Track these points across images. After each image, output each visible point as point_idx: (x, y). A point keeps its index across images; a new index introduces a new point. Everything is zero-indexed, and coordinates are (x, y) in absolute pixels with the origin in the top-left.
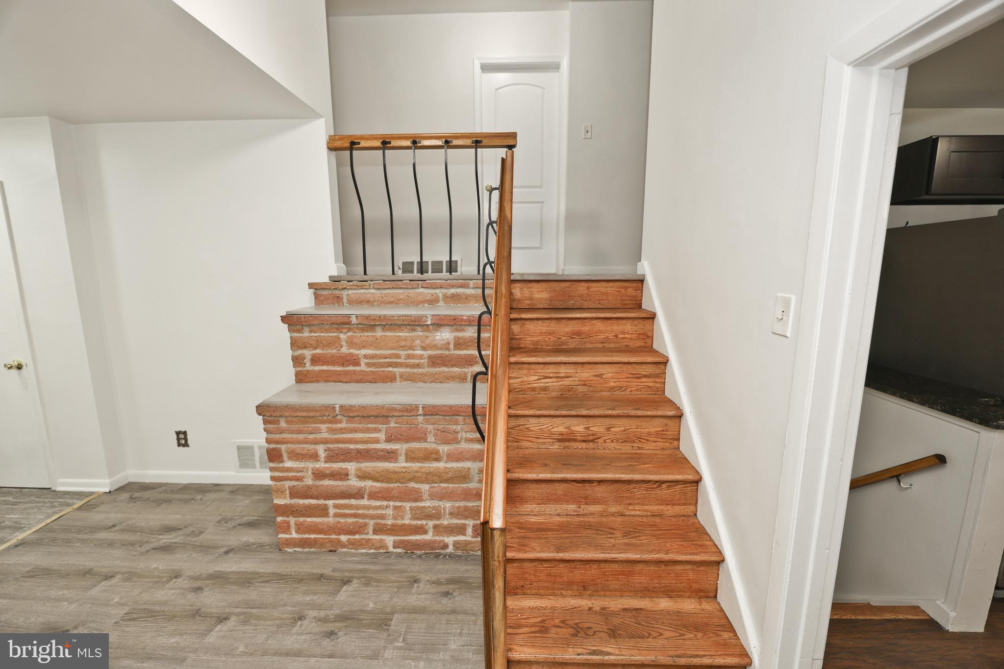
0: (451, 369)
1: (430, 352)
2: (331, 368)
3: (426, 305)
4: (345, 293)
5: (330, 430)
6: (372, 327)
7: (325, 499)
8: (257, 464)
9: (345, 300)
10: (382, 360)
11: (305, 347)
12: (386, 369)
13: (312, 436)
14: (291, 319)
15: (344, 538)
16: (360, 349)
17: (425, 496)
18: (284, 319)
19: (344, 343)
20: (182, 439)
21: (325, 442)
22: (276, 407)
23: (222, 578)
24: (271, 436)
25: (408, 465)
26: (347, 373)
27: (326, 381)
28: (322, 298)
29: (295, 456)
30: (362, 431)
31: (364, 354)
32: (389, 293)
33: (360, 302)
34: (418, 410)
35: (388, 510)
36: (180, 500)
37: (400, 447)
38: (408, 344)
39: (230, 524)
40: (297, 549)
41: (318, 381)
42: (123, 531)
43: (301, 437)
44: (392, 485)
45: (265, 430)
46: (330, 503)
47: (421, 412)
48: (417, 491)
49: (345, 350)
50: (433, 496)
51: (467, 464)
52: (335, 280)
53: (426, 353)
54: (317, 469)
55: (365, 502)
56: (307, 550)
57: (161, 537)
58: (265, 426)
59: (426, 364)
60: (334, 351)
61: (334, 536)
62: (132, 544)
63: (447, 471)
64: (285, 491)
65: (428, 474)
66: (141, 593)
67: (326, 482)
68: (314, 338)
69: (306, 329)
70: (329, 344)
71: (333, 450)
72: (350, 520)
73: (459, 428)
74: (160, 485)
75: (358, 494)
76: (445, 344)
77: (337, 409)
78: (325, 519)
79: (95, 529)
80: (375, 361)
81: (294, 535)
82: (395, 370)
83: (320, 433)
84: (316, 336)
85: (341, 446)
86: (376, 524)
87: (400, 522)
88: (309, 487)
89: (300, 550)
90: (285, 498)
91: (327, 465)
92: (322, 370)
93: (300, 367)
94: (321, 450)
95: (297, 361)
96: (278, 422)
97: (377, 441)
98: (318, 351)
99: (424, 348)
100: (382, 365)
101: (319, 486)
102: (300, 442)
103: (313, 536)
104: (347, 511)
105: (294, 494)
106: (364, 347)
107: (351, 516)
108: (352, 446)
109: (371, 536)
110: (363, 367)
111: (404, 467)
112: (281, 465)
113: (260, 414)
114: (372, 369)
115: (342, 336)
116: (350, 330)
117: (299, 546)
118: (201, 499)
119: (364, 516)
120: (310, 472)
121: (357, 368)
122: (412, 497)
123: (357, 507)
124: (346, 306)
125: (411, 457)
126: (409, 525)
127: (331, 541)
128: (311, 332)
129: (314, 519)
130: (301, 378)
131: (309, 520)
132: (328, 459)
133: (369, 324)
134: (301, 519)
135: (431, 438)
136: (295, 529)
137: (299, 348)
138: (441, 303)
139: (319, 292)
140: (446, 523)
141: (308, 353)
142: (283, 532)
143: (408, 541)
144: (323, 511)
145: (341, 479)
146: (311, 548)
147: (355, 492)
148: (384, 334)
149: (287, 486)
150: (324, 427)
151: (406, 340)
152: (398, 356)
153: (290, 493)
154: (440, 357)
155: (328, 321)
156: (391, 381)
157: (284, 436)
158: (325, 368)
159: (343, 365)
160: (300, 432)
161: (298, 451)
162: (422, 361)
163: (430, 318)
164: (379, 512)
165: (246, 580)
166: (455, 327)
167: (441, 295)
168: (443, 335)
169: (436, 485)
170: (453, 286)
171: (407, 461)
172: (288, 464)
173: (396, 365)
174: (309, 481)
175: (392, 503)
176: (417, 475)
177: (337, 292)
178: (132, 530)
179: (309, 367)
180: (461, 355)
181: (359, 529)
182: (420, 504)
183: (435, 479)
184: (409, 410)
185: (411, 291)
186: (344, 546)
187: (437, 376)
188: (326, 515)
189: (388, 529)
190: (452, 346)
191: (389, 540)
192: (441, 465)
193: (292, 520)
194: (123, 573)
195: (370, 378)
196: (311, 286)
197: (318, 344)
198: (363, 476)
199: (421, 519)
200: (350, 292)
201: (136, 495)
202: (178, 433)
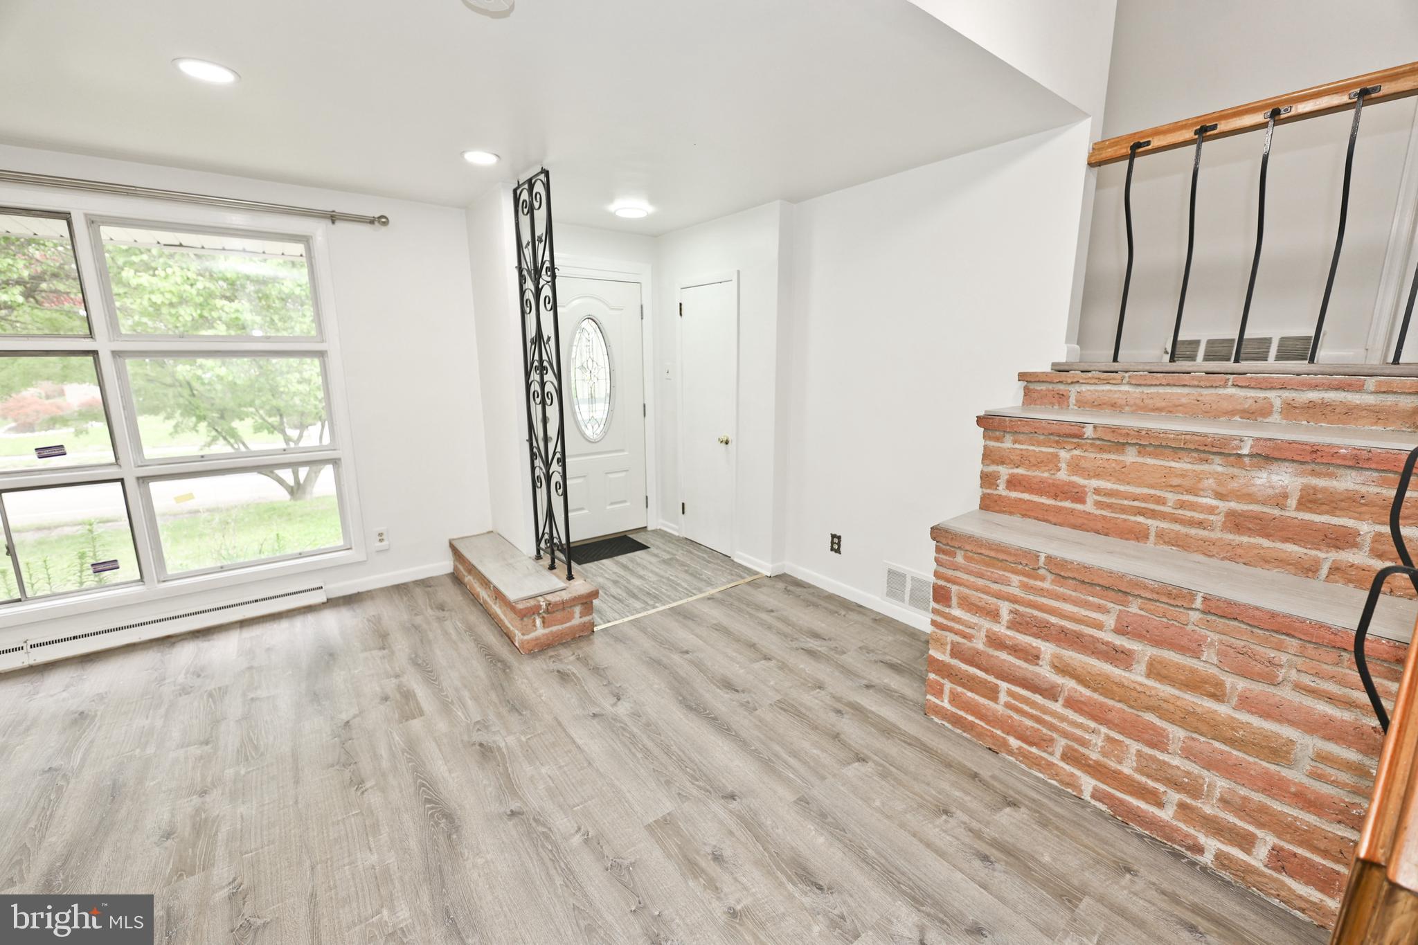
0: (1279, 545)
1: (1233, 505)
2: (1035, 498)
3: (1237, 418)
4: (1074, 390)
5: (1024, 586)
6: (1120, 447)
7: (997, 677)
8: (907, 597)
9: (1072, 400)
10: (1126, 502)
11: (1003, 463)
12: (1132, 518)
13: (996, 587)
14: (991, 421)
15: (1014, 742)
16: (1089, 477)
17: (1174, 747)
18: (981, 421)
19: (1063, 465)
20: (836, 543)
21: (1013, 600)
22: (956, 535)
23: (861, 712)
24: (942, 570)
25: (1151, 683)
26: (1059, 510)
27: (1024, 516)
28: (1035, 395)
29: (966, 604)
30: (1075, 602)
31: (1095, 486)
32: (1158, 393)
33: (1097, 405)
34: (1193, 600)
35: (1097, 739)
36: (826, 608)
37: (1143, 651)
38: (1187, 483)
39: (872, 657)
40: (946, 724)
41: (1011, 513)
42: (778, 619)
43: (980, 582)
44: (1111, 702)
45: (936, 560)
46: (1004, 686)
47: (1198, 603)
48: (1160, 733)
49: (1063, 475)
50: (1189, 753)
51: (1287, 732)
52: (1060, 369)
53: (1223, 506)
54: (994, 633)
55: (1058, 707)
56: (959, 731)
57: (808, 639)
58: (937, 555)
59: (1219, 524)
60: (1046, 475)
61: (999, 732)
62: (786, 636)
63: (1234, 725)
64: (946, 644)
65: (1188, 712)
66: (790, 688)
67: (1003, 656)
68: (1018, 452)
69: (1009, 438)
70: (1039, 463)
71: (1022, 615)
72: (1029, 723)
73: (1284, 658)
74: (809, 586)
75: (1050, 692)
76: (1276, 496)
77: (1042, 559)
78: (991, 704)
79: (758, 608)
80: (1113, 500)
81: (946, 704)
82: (1149, 522)
83: (1009, 585)
84: (1021, 450)
85: (1036, 613)
86: (1068, 747)
87: (1113, 764)
88: (978, 652)
89: (950, 726)
90: (944, 653)
91: (1009, 633)
92: (1020, 499)
93: (989, 488)
94: (1005, 608)
95: (987, 479)
96: (954, 555)
97: (1099, 626)
98: (1020, 471)
99: (1220, 496)
100: (1124, 510)
101: (992, 656)
102: (977, 590)
103: (970, 718)
104: (1026, 708)
105: (956, 652)
106: (1097, 476)
107: (1032, 717)
108: (1053, 620)
109: (1056, 760)
110: (1089, 507)
111: (1141, 684)
112: (947, 610)
113: (934, 539)
114: (1104, 513)
115: (1064, 454)
116: (1078, 446)
117: (949, 722)
118: (844, 616)
119: (1052, 727)
120: (983, 634)
121: (1079, 507)
122: (1146, 736)
123: (1045, 710)
124: (1072, 409)
125: (1156, 670)
126: (1128, 777)
127: (993, 736)
128: (1015, 442)
129: (977, 697)
130: (988, 504)
131: (969, 694)
132: (1013, 625)
133: (1116, 441)
134: (960, 689)
135: (1210, 655)
136: (950, 697)
137: (994, 462)
138: (1276, 418)
139: (1032, 386)
140: (1208, 810)
141: (1004, 472)
142: (933, 695)
143: (1121, 801)
144: (993, 693)
145: (1026, 660)
146: (964, 732)
147: (1045, 686)
148: (1140, 460)
149: (949, 640)
150: (1016, 579)
151: (1183, 476)
152: (1161, 501)
153: (952, 650)
154: (1258, 518)
155: (1044, 428)
156: (1137, 539)
157: (958, 574)
158: (1026, 496)
159: (1055, 497)
160: (981, 576)
161: (973, 600)
162: (1212, 518)
163: (1250, 442)
164: (1079, 732)
165: (888, 730)
166: (1309, 467)
167: (1277, 404)
168: (1275, 478)
169: (1202, 739)
170: (1315, 387)
171: (1148, 676)
172: (957, 612)
173: (1153, 514)
174: (979, 644)
175: (1104, 730)
176: (1165, 705)
177: (1061, 387)
178: (785, 621)
179: (1002, 490)
180: (1313, 523)
181: (1044, 743)
182: (1161, 756)
183: (1204, 728)
184: (1178, 596)
185: (1205, 392)
186: (1011, 753)
187: (1239, 551)
188: (995, 699)
189: (1089, 766)
190: (1292, 502)
191: (1088, 784)
192: (1223, 710)
193: (948, 685)
194: (778, 661)
195: (1099, 526)
196: (1022, 376)
197: (1022, 460)
198: (1062, 669)
199: (1157, 780)
200: (1084, 388)
201: (790, 588)
202: (833, 536)
